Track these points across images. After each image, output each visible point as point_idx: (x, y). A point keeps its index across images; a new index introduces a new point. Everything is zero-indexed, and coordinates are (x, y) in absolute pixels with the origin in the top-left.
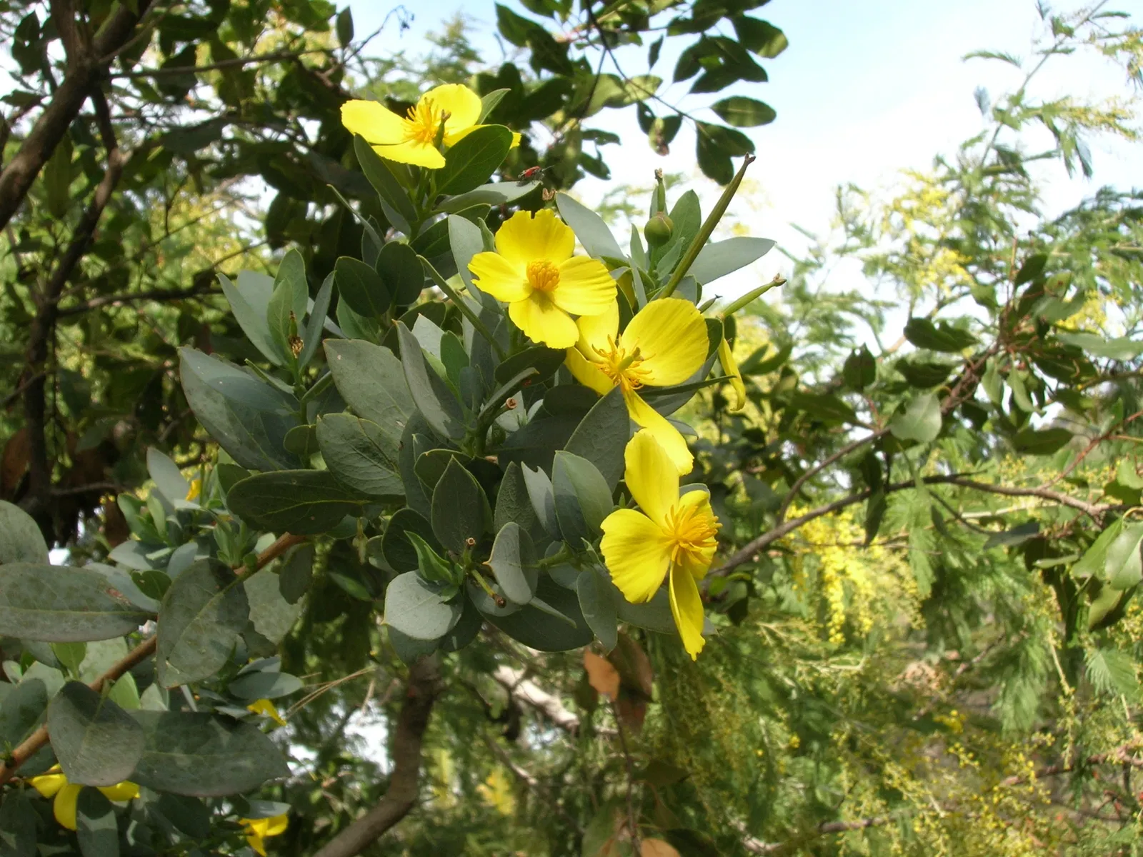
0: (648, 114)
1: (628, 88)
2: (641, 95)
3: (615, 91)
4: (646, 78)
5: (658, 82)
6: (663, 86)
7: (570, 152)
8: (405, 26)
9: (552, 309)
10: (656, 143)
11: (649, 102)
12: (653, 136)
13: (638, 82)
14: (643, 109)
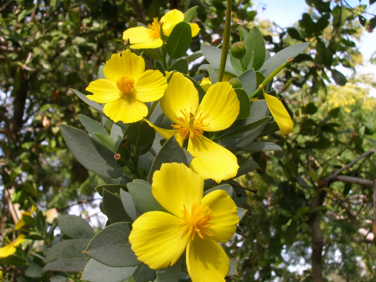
0: (363, 19)
1: (354, 12)
2: (359, 13)
3: (349, 14)
4: (360, 6)
5: (365, 7)
6: (367, 8)
7: (337, 40)
8: (264, 9)
9: (135, 102)
10: (368, 29)
11: (363, 15)
12: (366, 26)
13: (357, 8)
14: (360, 17)
